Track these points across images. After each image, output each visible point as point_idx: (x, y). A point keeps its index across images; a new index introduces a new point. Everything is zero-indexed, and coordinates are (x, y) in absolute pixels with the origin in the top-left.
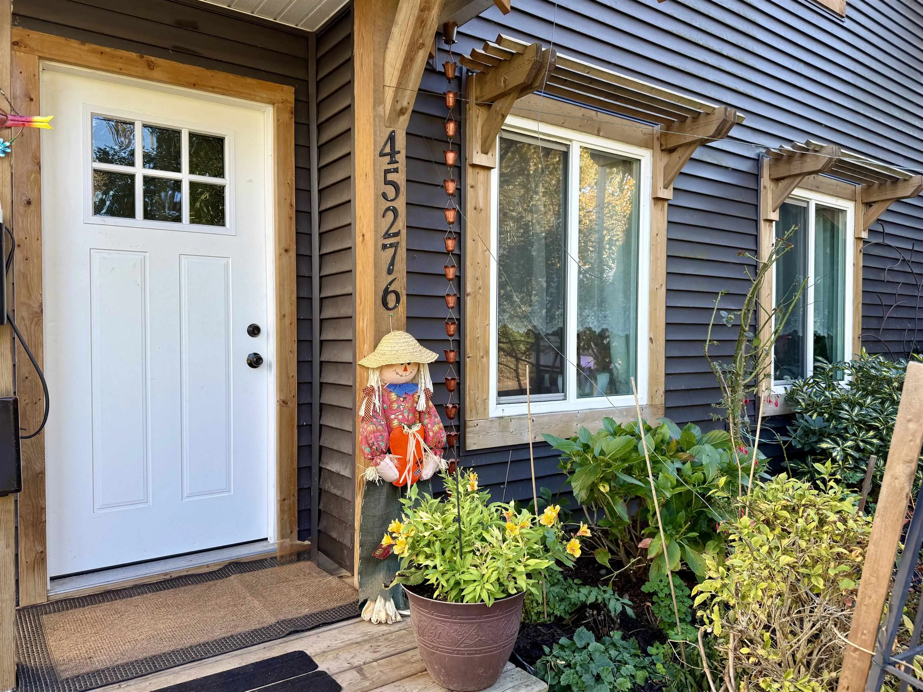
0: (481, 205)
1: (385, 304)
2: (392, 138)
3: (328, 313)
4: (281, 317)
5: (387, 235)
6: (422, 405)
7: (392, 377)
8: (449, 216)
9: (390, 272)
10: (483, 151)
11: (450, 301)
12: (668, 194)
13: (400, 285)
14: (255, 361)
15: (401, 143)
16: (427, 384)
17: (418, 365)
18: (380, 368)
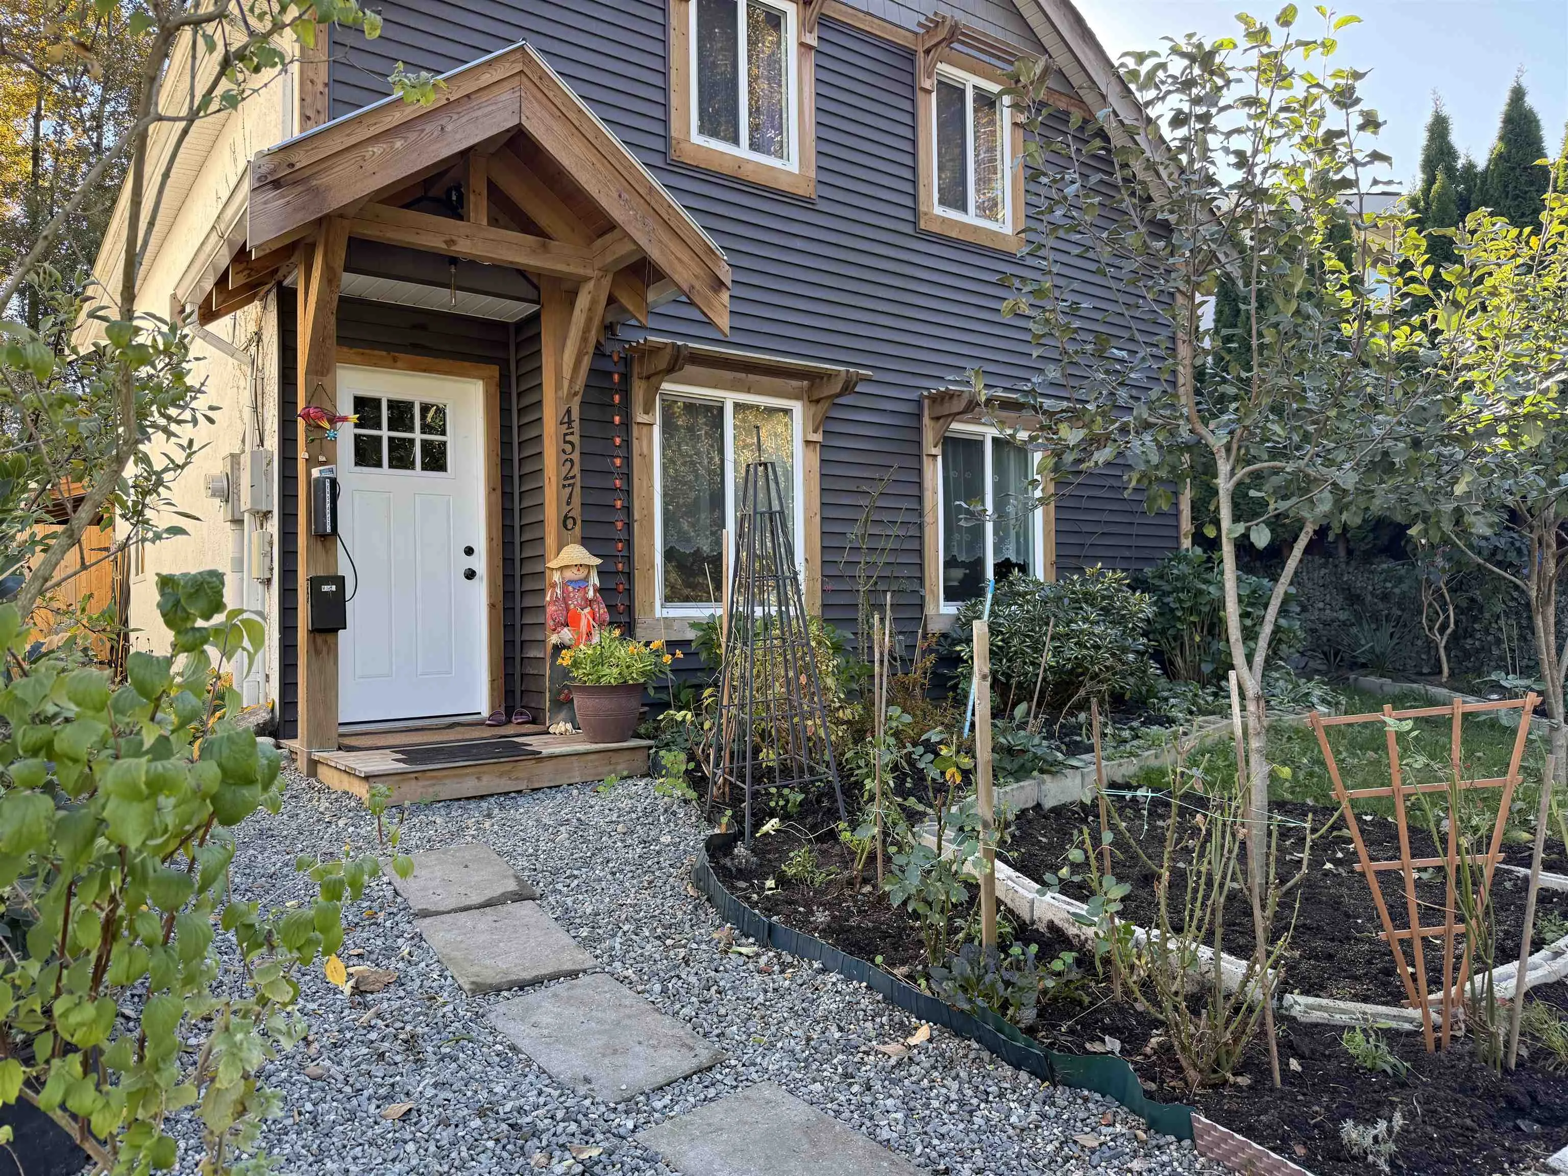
0: (645, 451)
1: (565, 526)
2: (569, 412)
3: (526, 537)
4: (490, 539)
5: (566, 478)
6: (591, 594)
7: (569, 574)
8: (618, 462)
9: (568, 504)
10: (646, 412)
11: (619, 525)
12: (818, 437)
13: (576, 513)
14: (470, 575)
15: (575, 415)
16: (595, 580)
17: (588, 567)
18: (562, 569)
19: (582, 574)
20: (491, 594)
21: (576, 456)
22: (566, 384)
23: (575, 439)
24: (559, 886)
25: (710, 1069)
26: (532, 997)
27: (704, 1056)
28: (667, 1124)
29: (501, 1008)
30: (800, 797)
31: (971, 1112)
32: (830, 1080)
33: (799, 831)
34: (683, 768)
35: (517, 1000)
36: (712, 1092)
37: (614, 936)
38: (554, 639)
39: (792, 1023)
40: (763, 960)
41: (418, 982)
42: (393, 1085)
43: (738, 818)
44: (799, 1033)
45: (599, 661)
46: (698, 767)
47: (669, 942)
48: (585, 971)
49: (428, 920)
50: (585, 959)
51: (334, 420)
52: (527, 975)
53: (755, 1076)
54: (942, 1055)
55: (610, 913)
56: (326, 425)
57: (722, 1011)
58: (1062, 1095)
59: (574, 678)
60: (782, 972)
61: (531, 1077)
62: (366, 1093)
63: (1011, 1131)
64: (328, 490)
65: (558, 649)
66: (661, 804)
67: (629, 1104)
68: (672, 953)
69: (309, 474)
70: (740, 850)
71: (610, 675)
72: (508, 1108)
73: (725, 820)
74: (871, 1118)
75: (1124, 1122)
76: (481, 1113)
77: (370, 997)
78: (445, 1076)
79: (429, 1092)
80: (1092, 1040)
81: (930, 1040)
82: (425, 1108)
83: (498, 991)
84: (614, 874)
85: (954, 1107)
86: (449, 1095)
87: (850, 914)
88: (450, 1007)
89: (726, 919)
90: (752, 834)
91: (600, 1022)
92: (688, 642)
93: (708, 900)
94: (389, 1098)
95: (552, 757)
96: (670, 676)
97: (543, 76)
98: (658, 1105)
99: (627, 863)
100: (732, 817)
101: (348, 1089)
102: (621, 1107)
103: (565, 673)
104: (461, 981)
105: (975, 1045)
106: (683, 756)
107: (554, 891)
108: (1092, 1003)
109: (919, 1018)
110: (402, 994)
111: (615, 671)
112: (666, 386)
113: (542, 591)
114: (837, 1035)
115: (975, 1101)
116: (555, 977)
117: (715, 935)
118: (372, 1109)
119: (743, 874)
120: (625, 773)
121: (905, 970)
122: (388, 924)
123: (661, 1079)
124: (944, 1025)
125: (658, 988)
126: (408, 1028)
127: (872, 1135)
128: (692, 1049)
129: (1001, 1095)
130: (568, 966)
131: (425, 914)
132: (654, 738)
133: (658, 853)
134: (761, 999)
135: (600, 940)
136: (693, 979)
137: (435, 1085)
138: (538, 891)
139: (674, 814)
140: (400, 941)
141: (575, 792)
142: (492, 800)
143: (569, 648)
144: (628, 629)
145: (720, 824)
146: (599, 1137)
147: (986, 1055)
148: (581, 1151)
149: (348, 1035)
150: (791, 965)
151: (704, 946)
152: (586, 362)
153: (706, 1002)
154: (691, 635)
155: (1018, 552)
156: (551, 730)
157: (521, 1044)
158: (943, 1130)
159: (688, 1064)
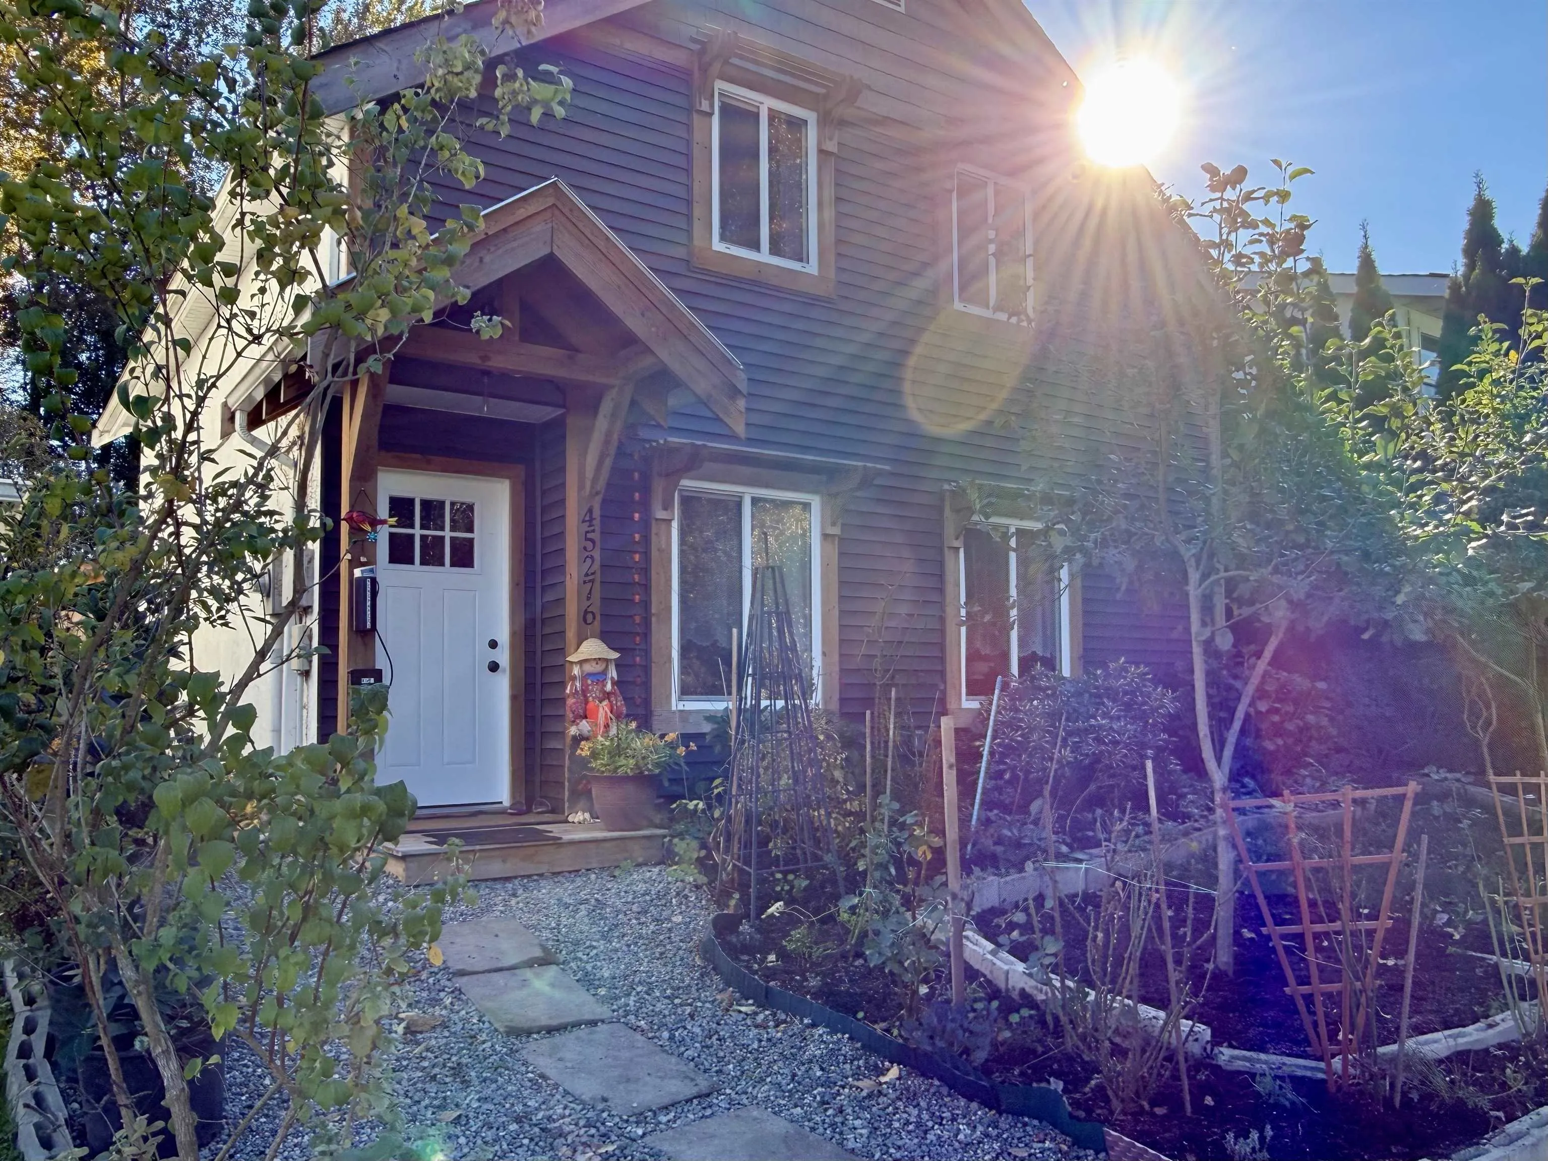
0: (663, 546)
1: (585, 620)
2: (590, 511)
3: (547, 630)
4: (513, 634)
5: (587, 575)
6: (609, 687)
7: (588, 668)
8: (637, 557)
9: (588, 599)
10: (665, 509)
11: (637, 619)
12: (836, 531)
13: (596, 608)
14: (494, 667)
15: (597, 513)
16: (613, 673)
17: (607, 661)
18: (581, 663)
19: (599, 668)
20: (513, 685)
21: (597, 554)
22: (588, 484)
23: (596, 536)
24: (580, 955)
25: (708, 1095)
26: (558, 1038)
27: (703, 1084)
28: (670, 1133)
29: (532, 1046)
30: (805, 883)
31: (926, 1132)
32: (810, 1106)
33: (802, 914)
34: (695, 855)
35: (545, 1041)
36: (708, 1112)
37: (629, 995)
38: (573, 731)
39: (780, 1064)
40: (760, 1018)
41: (460, 1025)
42: (445, 1098)
43: (745, 901)
44: (786, 1071)
45: (617, 751)
46: (709, 856)
47: (677, 1001)
48: (603, 1021)
49: (465, 979)
50: (603, 1011)
51: (375, 522)
52: (555, 1022)
53: (745, 1101)
54: (907, 1089)
55: (626, 977)
56: (368, 528)
57: (721, 1054)
58: (1005, 1121)
59: (592, 769)
60: (777, 1026)
61: (558, 1097)
62: (423, 1104)
63: (957, 1145)
64: (369, 588)
65: (578, 740)
66: (673, 889)
67: (640, 1118)
68: (679, 1011)
69: (351, 574)
70: (745, 927)
71: (627, 765)
72: (540, 1116)
73: (733, 903)
74: (841, 1133)
75: (1053, 1140)
76: (518, 1120)
77: (419, 1036)
78: (488, 1092)
79: (475, 1105)
80: (1040, 1081)
81: (899, 1079)
82: (471, 1115)
83: (529, 1033)
84: (629, 946)
85: (911, 1127)
86: (492, 1107)
87: (841, 981)
88: (489, 1044)
89: (728, 984)
90: (758, 916)
91: (615, 1058)
92: (703, 735)
93: (714, 969)
94: (442, 1107)
95: (572, 843)
96: (685, 768)
97: (574, 207)
98: (663, 1119)
99: (641, 937)
100: (740, 899)
101: (408, 1101)
102: (633, 1119)
103: (584, 763)
104: (497, 1025)
105: (937, 1083)
106: (695, 844)
107: (576, 959)
108: (1044, 1053)
109: (892, 1063)
110: (447, 1034)
111: (632, 762)
112: (686, 483)
113: (563, 684)
114: (819, 1073)
115: (930, 1124)
116: (577, 1025)
117: (719, 997)
118: (429, 1114)
119: (747, 949)
120: (640, 860)
121: (883, 1025)
122: (431, 980)
123: (666, 1101)
124: (913, 1067)
125: (666, 1035)
126: (454, 1059)
127: (841, 1144)
128: (692, 1080)
129: (954, 1119)
130: (588, 1017)
131: (462, 973)
132: (669, 828)
133: (670, 930)
134: (755, 1045)
135: (617, 998)
136: (697, 1030)
137: (479, 1100)
138: (562, 959)
139: (686, 897)
140: (442, 994)
141: (593, 876)
142: (516, 882)
143: (587, 739)
144: (645, 723)
145: (728, 906)
146: (614, 1138)
147: (945, 1090)
148: (599, 1147)
149: (405, 1063)
150: (785, 1022)
151: (708, 1005)
152: (608, 462)
153: (707, 1047)
154: (706, 728)
155: (1045, 646)
156: (570, 819)
157: (548, 1072)
158: (900, 1143)
159: (689, 1090)
